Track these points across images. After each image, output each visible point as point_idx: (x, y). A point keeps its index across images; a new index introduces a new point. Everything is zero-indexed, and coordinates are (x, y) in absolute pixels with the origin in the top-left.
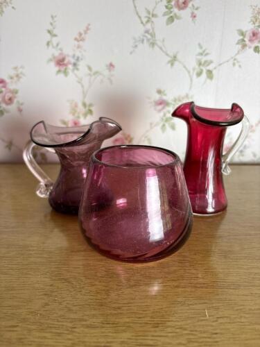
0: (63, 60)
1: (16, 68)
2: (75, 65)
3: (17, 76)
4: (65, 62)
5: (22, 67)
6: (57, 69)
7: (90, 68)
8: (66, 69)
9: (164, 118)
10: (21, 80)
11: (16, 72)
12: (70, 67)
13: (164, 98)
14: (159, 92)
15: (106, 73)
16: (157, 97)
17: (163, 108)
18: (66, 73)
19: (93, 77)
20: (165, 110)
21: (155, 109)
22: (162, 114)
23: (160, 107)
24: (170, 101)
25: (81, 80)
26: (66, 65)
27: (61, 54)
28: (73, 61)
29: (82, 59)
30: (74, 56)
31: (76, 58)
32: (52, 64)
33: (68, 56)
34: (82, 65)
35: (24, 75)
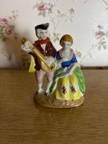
0: (43, 6)
1: (13, 12)
2: (50, 9)
3: (14, 17)
4: (44, 8)
5: (17, 11)
6: (39, 12)
7: (59, 12)
8: (44, 12)
9: (101, 42)
10: (16, 19)
11: (13, 14)
12: (47, 11)
13: (102, 30)
14: (99, 27)
15: (69, 15)
16: (98, 30)
17: (101, 36)
18: (44, 15)
19: (61, 18)
20: (101, 38)
21: (96, 37)
22: (99, 40)
23: (99, 36)
24: (105, 32)
25: (53, 19)
26: (44, 10)
27: (42, 2)
28: (49, 7)
29: (54, 6)
30: (49, 4)
31: (51, 5)
32: (36, 9)
33: (46, 4)
34: (54, 10)
35: (18, 16)
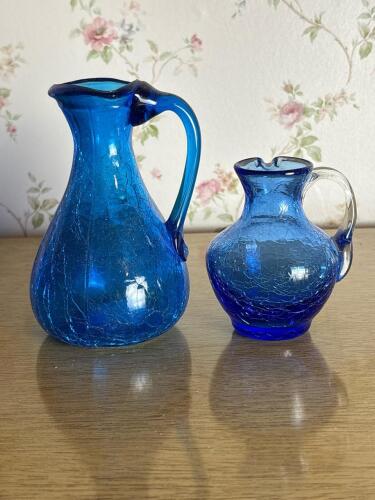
0: (103, 30)
1: (7, 49)
2: (124, 39)
3: (10, 63)
4: (106, 35)
5: (20, 46)
6: (89, 48)
7: (154, 47)
8: (106, 48)
9: (299, 138)
10: (16, 70)
11: (6, 56)
12: (116, 44)
13: (299, 99)
14: (288, 88)
15: (186, 54)
16: (284, 98)
17: (297, 120)
18: (106, 57)
19: (160, 63)
20: (300, 124)
21: (282, 123)
22: (294, 131)
23: (291, 117)
24: (309, 106)
25: (137, 69)
26: (106, 41)
27: (98, 20)
28: (120, 33)
29: (138, 29)
30: (122, 24)
31: (127, 27)
32: (80, 39)
33: (111, 22)
34: (138, 41)
35: (23, 61)
